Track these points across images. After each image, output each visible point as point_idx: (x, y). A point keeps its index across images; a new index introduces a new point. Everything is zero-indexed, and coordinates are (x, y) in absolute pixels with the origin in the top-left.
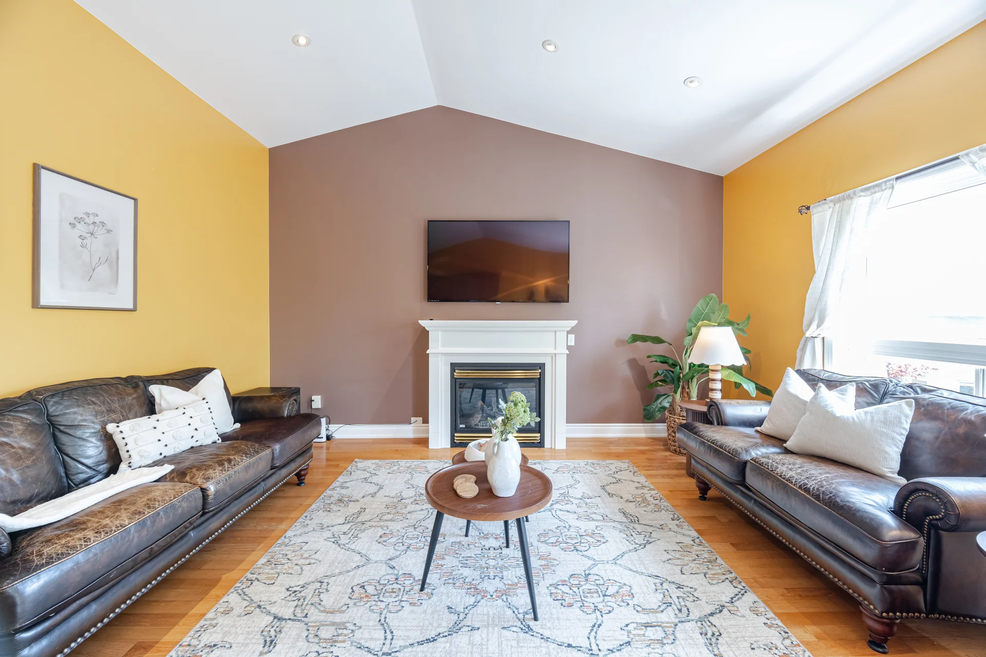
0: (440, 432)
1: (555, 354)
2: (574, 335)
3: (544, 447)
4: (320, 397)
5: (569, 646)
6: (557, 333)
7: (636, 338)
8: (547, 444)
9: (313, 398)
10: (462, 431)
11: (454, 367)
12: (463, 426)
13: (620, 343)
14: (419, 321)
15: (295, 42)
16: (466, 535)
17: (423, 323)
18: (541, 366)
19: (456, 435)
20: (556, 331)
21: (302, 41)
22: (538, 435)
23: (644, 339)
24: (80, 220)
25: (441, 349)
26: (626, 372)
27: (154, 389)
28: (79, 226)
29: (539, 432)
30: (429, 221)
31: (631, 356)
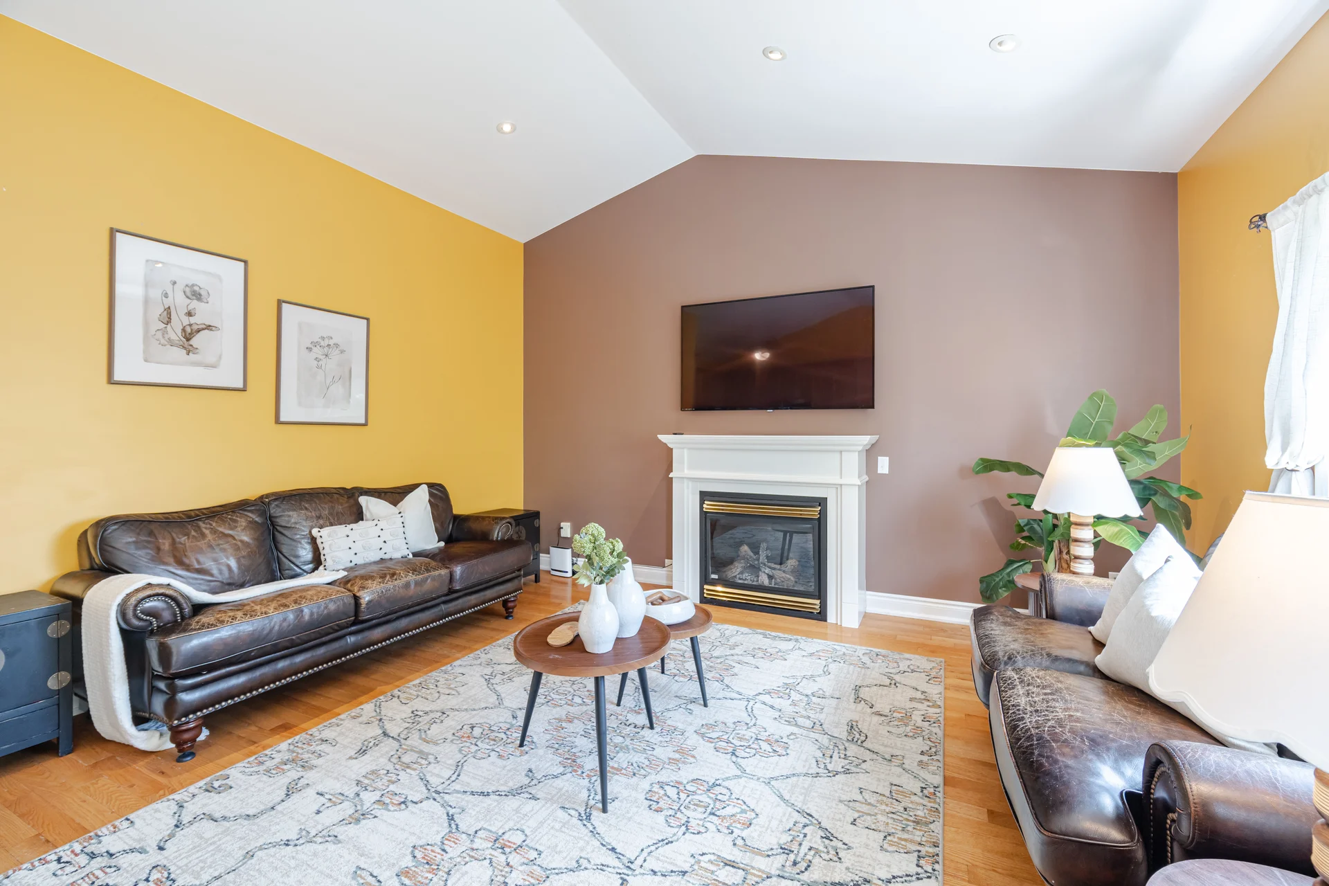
0: (685, 580)
1: (841, 485)
2: (888, 458)
3: (826, 620)
4: (569, 524)
5: (613, 850)
6: (843, 453)
7: (988, 465)
8: (831, 617)
9: (562, 524)
10: (713, 583)
11: (704, 496)
12: (714, 576)
13: (964, 472)
14: (658, 436)
15: (500, 130)
16: (618, 704)
17: (663, 438)
18: (822, 502)
19: (706, 587)
20: (841, 452)
21: (507, 128)
22: (818, 602)
23: (1005, 466)
24: (315, 344)
25: (687, 472)
26: (979, 520)
27: (363, 500)
28: (315, 349)
29: (819, 598)
30: (683, 307)
31: (989, 495)
